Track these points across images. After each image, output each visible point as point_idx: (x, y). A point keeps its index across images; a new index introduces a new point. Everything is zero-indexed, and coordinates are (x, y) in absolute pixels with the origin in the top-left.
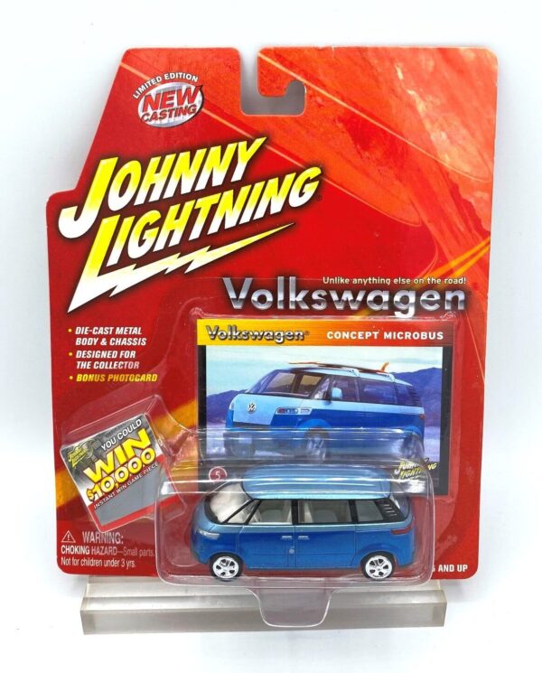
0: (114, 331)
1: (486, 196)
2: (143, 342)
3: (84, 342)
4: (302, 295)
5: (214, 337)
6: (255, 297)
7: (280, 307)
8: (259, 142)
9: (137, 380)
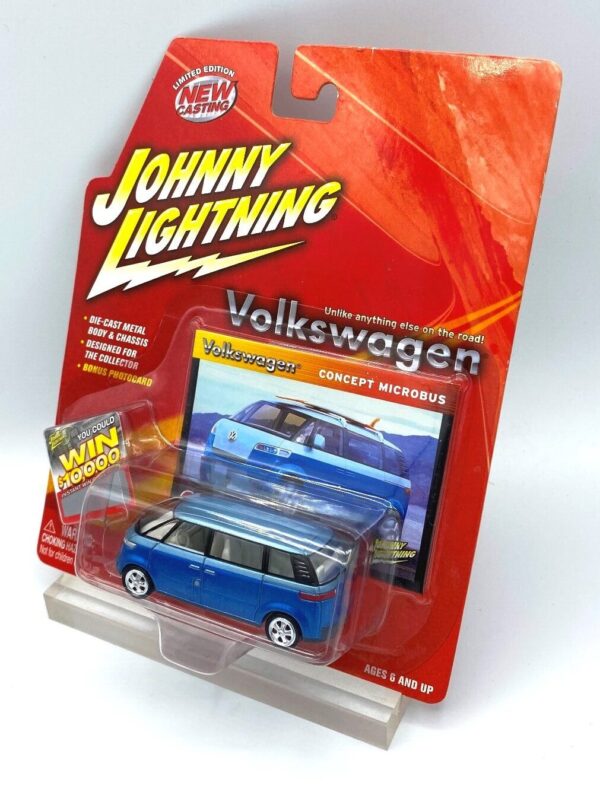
0: (122, 326)
1: (523, 241)
2: (145, 343)
3: (96, 332)
4: (301, 322)
5: (208, 351)
6: (254, 317)
7: (278, 332)
9: (134, 381)
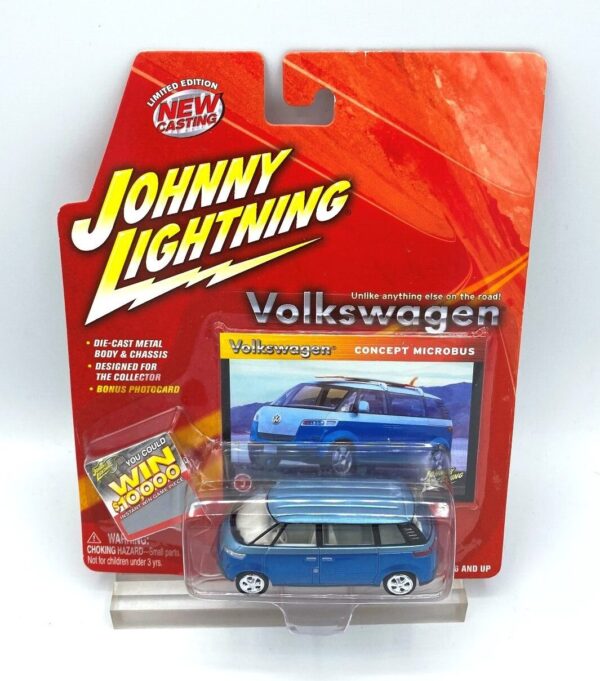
0: (134, 343)
1: (526, 211)
2: (165, 355)
3: (104, 354)
4: (329, 310)
5: (237, 350)
6: (280, 312)
7: (306, 321)
8: (283, 154)
9: (159, 392)
